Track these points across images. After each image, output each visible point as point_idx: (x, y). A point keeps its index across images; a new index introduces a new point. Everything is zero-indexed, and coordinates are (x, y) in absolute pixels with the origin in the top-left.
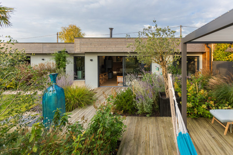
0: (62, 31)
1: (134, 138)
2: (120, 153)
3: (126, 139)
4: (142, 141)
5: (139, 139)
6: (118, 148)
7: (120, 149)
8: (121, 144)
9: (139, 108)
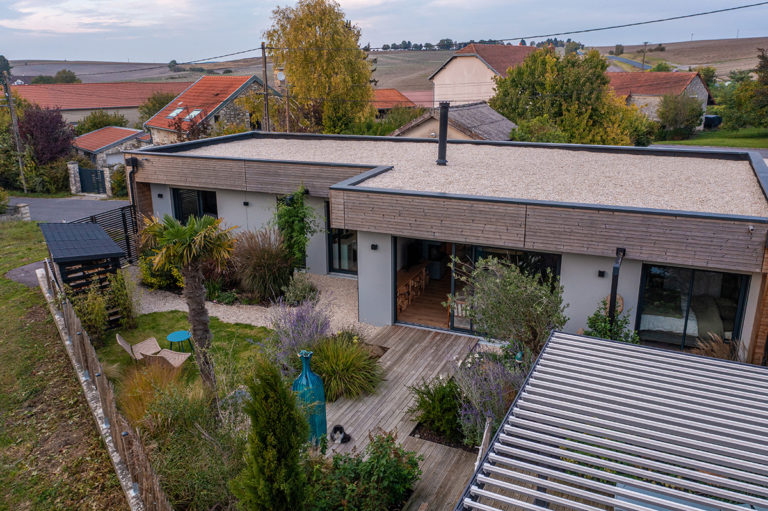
0: (277, 27)
1: (438, 493)
2: (409, 507)
3: (422, 490)
4: (449, 501)
5: (445, 496)
6: (407, 501)
7: (409, 502)
8: (414, 495)
9: (466, 433)
